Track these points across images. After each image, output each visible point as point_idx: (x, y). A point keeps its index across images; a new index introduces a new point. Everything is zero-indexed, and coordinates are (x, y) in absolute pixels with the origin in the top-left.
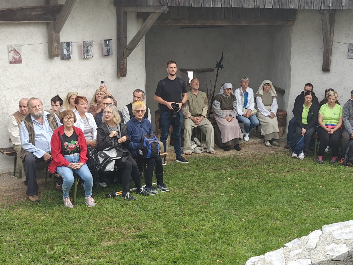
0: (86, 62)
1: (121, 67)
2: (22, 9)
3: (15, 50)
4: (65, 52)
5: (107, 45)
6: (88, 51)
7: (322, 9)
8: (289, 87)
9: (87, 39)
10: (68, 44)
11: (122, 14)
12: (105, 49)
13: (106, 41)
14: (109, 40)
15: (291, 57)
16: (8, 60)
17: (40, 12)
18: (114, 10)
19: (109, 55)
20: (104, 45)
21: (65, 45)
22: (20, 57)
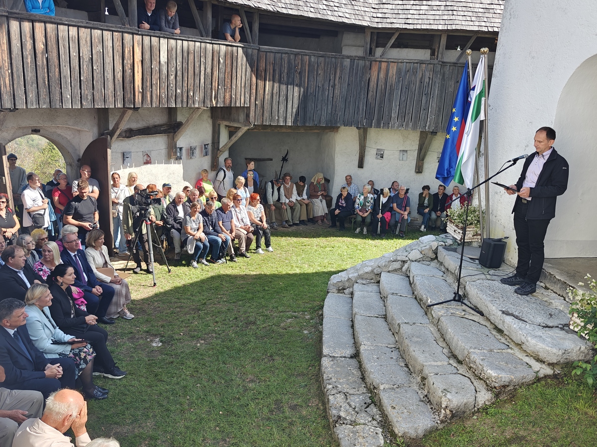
0: (191, 161)
1: (215, 164)
2: (155, 126)
3: (147, 154)
4: (178, 154)
5: (206, 148)
6: (193, 153)
7: (359, 126)
8: (333, 178)
9: (193, 145)
10: (181, 149)
11: (217, 125)
12: (204, 151)
13: (205, 145)
14: (207, 145)
15: (336, 156)
16: (142, 162)
17: (166, 128)
18: (210, 121)
19: (206, 155)
20: (203, 148)
21: (178, 150)
22: (150, 159)
